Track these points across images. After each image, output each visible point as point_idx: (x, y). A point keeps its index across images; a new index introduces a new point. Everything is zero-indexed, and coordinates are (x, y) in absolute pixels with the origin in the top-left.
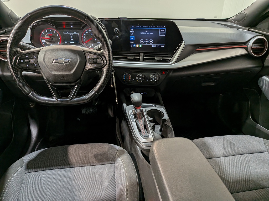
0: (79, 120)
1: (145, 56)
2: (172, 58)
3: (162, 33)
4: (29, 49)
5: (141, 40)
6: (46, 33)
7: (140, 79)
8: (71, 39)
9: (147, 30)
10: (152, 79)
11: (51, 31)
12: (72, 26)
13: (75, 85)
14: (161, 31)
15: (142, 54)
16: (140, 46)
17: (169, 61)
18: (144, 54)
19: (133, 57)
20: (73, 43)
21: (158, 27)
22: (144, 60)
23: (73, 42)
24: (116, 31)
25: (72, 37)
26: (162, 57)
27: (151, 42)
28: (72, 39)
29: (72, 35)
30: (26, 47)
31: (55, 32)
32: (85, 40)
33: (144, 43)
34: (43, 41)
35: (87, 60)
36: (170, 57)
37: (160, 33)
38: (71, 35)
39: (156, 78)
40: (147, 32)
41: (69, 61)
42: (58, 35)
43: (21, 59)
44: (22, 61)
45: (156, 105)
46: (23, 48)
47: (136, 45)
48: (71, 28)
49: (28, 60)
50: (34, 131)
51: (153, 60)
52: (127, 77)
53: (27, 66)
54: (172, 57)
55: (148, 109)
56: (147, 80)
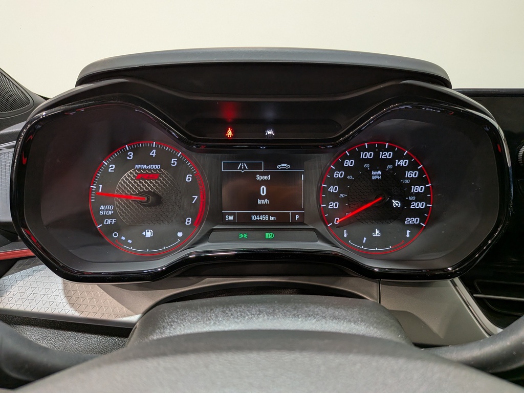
6: (125, 164)
8: (259, 202)
11: (153, 153)
12: (270, 132)
20: (268, 223)
23: (270, 215)
25: (263, 190)
28: (263, 198)
29: (268, 178)
31: (174, 162)
32: (334, 205)
34: (106, 209)
38: (259, 178)
42: (189, 178)
48: (268, 141)
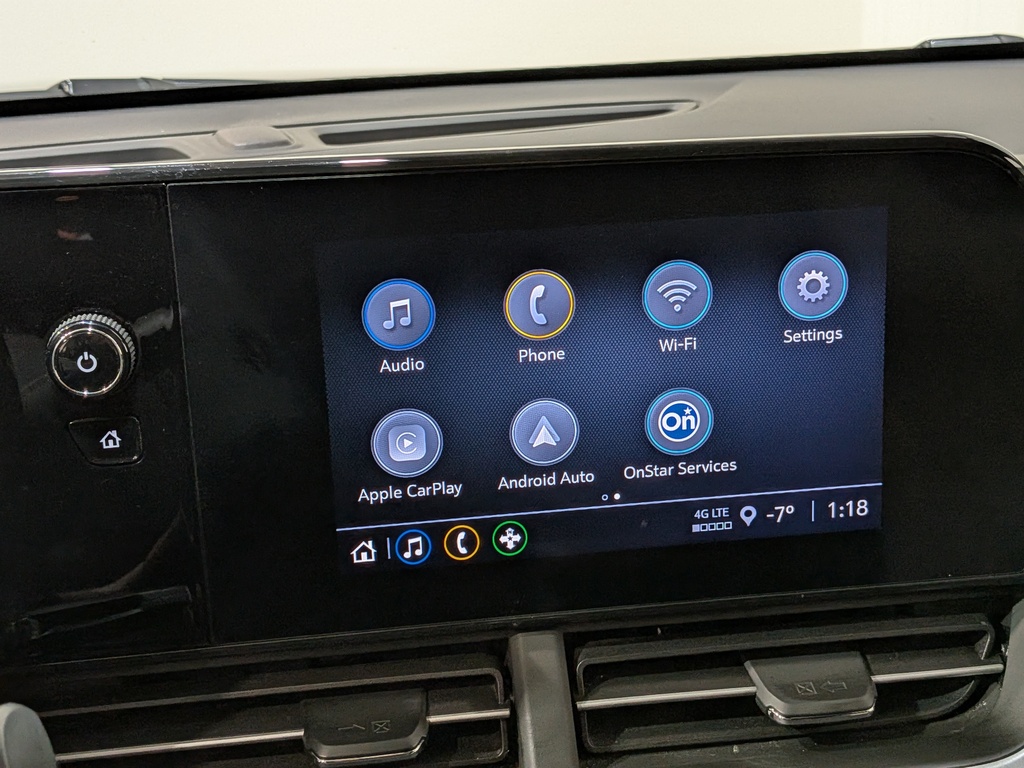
1: (598, 677)
2: (996, 652)
54: (1002, 637)
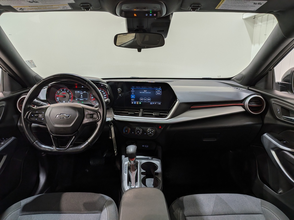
0: (88, 171)
1: (145, 112)
2: (168, 114)
3: (158, 93)
4: (42, 105)
5: (141, 98)
6: (61, 92)
7: (138, 132)
9: (145, 90)
10: (149, 132)
11: (65, 90)
12: (83, 87)
13: (73, 137)
14: (157, 91)
15: (141, 110)
16: (140, 103)
17: (166, 116)
18: (143, 110)
19: (133, 112)
21: (154, 87)
22: (143, 115)
23: (83, 99)
24: (119, 91)
25: (82, 95)
26: (159, 113)
27: (150, 100)
28: (82, 97)
30: (39, 104)
31: (68, 91)
33: (143, 101)
34: (58, 98)
35: (85, 115)
36: (166, 113)
37: (157, 93)
38: (81, 94)
39: (152, 132)
40: (146, 92)
41: (69, 116)
42: (70, 94)
43: (32, 114)
44: (33, 115)
45: (153, 158)
46: (38, 104)
47: (136, 102)
49: (37, 115)
50: (42, 179)
51: (151, 116)
52: (127, 130)
53: (36, 119)
55: (144, 161)
56: (145, 134)
